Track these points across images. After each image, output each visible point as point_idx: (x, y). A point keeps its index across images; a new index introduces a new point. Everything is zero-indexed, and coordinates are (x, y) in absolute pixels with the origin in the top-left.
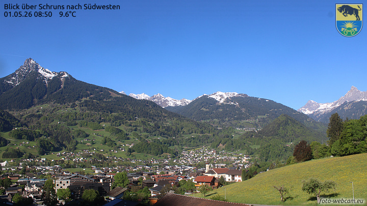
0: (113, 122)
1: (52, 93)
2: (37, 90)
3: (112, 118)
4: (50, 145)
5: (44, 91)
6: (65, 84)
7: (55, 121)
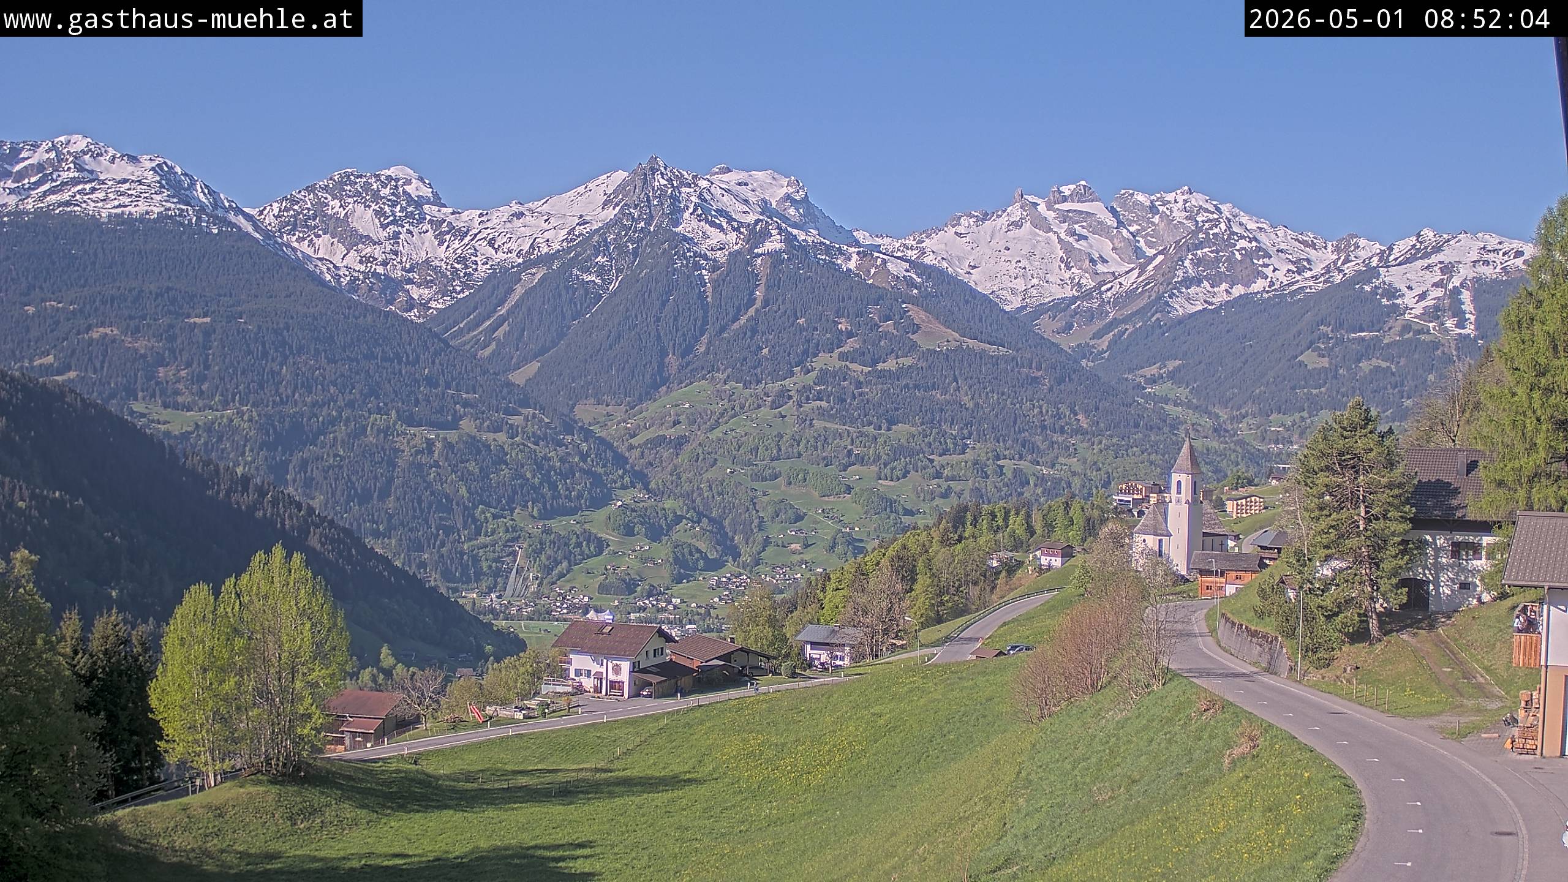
0: (885, 465)
1: (723, 329)
2: (676, 320)
3: (884, 452)
4: (697, 555)
5: (699, 323)
6: (768, 288)
7: (719, 464)
